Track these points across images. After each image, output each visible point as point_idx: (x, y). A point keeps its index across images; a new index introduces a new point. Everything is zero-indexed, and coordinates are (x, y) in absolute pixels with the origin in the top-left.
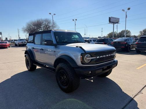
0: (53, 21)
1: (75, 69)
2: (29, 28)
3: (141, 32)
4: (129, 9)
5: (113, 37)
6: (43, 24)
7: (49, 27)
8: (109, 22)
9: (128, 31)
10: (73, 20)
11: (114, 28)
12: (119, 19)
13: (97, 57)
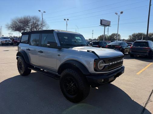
0: (43, 19)
1: (86, 76)
2: (14, 25)
3: (130, 36)
4: (122, 13)
5: (104, 40)
6: (31, 21)
7: (38, 25)
8: (100, 25)
9: (118, 35)
10: (65, 20)
11: (105, 31)
12: (110, 22)
13: (110, 64)
